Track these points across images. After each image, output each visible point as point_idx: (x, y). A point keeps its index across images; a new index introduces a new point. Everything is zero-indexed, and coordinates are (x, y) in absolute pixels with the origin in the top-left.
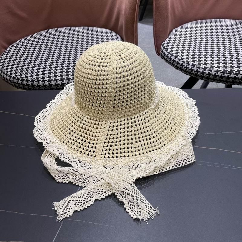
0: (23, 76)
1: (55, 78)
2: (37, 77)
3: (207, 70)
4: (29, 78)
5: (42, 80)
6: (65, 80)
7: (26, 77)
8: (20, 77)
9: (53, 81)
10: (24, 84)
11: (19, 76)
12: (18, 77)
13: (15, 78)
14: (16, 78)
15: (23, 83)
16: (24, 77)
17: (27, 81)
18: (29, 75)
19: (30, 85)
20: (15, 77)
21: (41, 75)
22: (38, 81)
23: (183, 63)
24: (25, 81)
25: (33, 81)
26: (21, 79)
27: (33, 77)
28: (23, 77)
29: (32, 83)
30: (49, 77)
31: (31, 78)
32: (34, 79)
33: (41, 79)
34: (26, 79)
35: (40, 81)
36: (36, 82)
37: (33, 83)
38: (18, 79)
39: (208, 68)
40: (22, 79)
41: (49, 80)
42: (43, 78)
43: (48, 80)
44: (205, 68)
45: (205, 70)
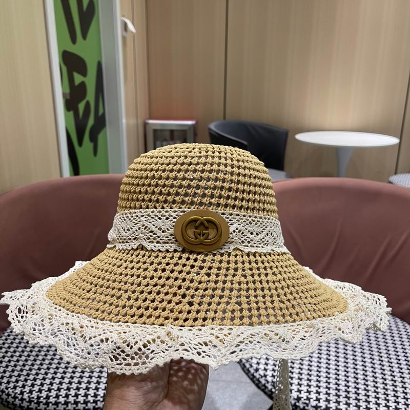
0: (17, 391)
1: (65, 399)
2: (38, 395)
3: (300, 402)
4: (26, 396)
5: (44, 401)
6: (81, 404)
7: (22, 393)
8: (13, 392)
9: (62, 404)
10: (16, 405)
11: (11, 391)
12: (9, 392)
13: (5, 392)
14: (7, 392)
15: (15, 402)
16: (19, 393)
17: (22, 400)
18: (27, 389)
19: (24, 407)
20: (6, 390)
21: (46, 391)
22: (38, 403)
23: (266, 382)
24: (19, 400)
25: (30, 401)
26: (13, 396)
27: (32, 394)
28: (17, 393)
29: (28, 404)
30: (57, 396)
31: (29, 397)
32: (33, 398)
33: (44, 399)
34: (20, 397)
35: (42, 402)
36: (35, 403)
37: (30, 405)
38: (8, 395)
39: (302, 399)
40: (15, 395)
41: (56, 402)
42: (48, 397)
43: (53, 402)
44: (299, 399)
45: (298, 402)
